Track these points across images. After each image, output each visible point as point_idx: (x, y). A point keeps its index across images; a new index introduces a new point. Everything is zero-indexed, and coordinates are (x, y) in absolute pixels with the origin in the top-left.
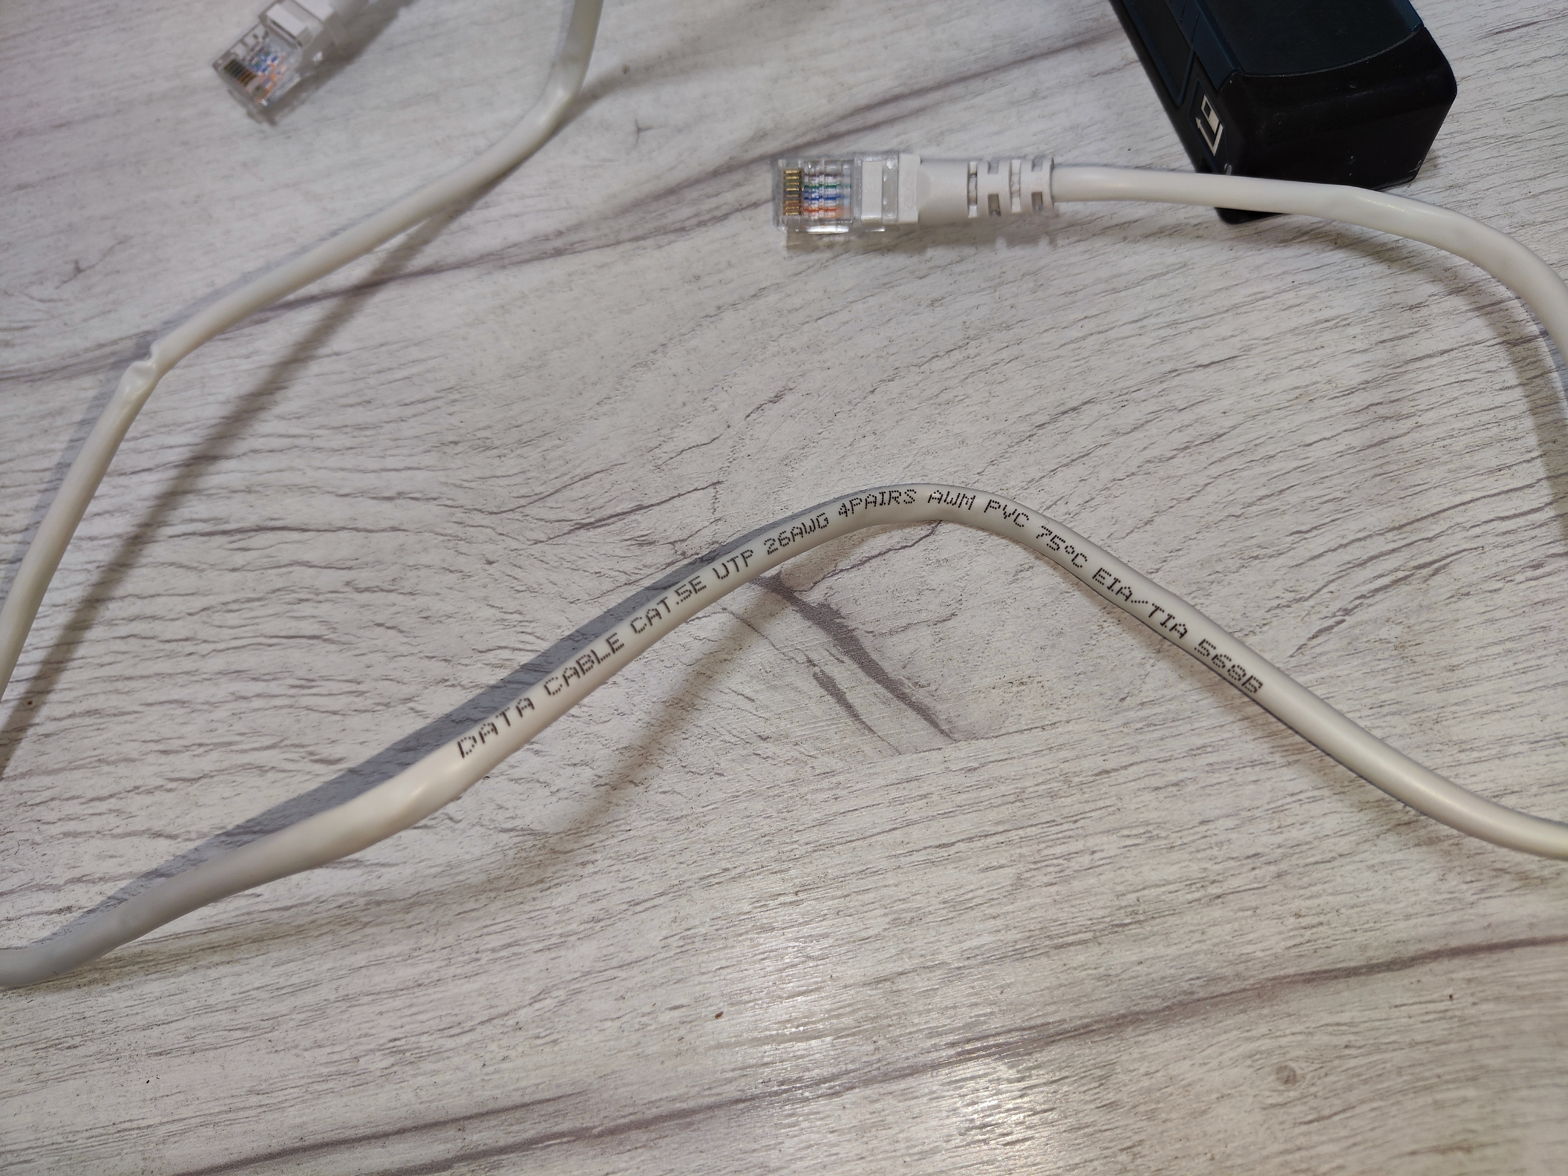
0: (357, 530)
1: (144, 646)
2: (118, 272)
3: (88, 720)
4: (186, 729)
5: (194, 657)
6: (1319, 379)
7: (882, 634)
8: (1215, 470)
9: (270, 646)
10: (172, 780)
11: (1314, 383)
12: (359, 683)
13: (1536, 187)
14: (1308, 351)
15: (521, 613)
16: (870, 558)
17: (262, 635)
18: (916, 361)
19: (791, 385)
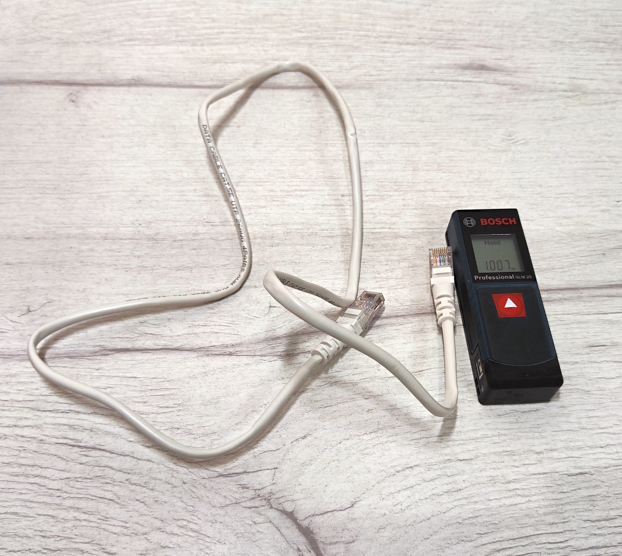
0: (134, 458)
1: (40, 489)
2: (46, 316)
3: (12, 517)
4: (54, 529)
5: (60, 498)
6: (500, 475)
7: (326, 544)
8: (456, 503)
9: (92, 500)
10: (45, 549)
11: (497, 476)
12: (126, 523)
13: (591, 414)
14: (498, 462)
15: (193, 507)
16: (327, 512)
17: (89, 494)
18: (358, 434)
19: (311, 433)
